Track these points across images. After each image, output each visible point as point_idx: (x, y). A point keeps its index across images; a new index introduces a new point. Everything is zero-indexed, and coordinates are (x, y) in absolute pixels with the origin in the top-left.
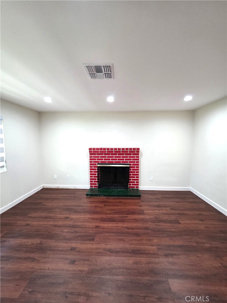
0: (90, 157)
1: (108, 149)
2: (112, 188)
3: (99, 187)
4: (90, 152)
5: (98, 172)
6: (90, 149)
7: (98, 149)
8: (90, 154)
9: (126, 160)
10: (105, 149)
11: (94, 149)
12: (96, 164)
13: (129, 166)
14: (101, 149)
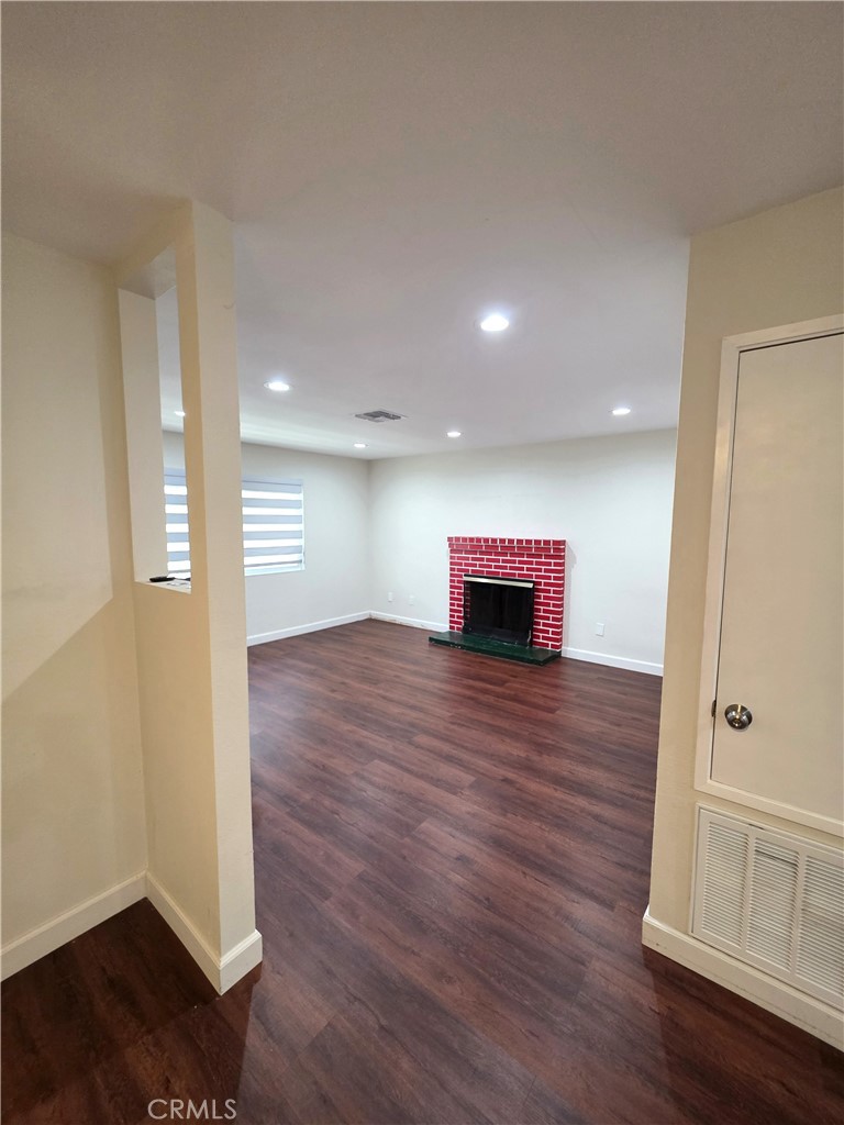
0: (451, 558)
1: (486, 540)
2: (493, 639)
3: (465, 630)
4: (450, 545)
5: (465, 594)
6: (450, 539)
7: (465, 539)
8: (452, 551)
9: (528, 569)
10: (479, 540)
11: (457, 539)
12: (461, 576)
13: (531, 585)
14: (472, 539)
